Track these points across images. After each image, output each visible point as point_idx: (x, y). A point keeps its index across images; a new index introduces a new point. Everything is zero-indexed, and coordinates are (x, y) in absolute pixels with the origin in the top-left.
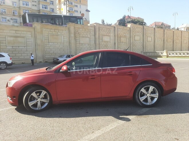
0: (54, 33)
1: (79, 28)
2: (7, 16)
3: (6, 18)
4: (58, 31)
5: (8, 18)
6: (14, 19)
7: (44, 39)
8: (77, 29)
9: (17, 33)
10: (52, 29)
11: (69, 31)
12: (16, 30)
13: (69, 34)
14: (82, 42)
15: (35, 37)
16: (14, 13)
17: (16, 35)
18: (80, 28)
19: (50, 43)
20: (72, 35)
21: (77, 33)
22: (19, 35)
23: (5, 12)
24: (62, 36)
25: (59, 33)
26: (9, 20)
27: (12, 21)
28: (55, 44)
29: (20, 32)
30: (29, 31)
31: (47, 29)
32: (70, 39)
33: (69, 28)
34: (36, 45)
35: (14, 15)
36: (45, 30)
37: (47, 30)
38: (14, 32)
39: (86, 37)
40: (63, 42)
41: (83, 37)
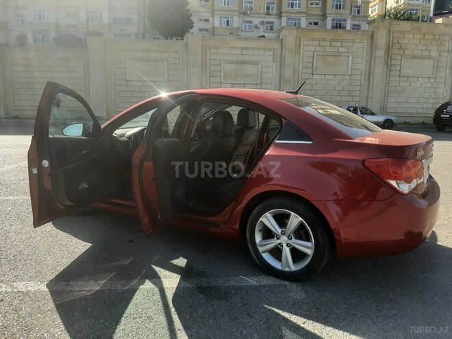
0: (328, 49)
1: (404, 33)
2: (254, 17)
3: (251, 22)
4: (339, 44)
5: (256, 21)
6: (267, 22)
7: (301, 66)
8: (396, 35)
9: (243, 53)
10: (324, 40)
11: (372, 44)
12: (242, 48)
13: (369, 52)
14: (407, 71)
15: (282, 62)
16: (268, 8)
17: (241, 58)
18: (409, 32)
19: (315, 77)
20: (380, 53)
21: (397, 46)
22: (247, 58)
23: (251, 8)
24: (351, 57)
25: (340, 50)
26: (256, 27)
27: (262, 28)
28: (327, 77)
29: (250, 52)
30: (269, 49)
31: (313, 39)
32: (372, 65)
33: (372, 35)
34: (280, 81)
35: (268, 14)
36: (306, 43)
37: (311, 43)
38: (238, 52)
39: (424, 58)
40: (349, 73)
41: (414, 57)
